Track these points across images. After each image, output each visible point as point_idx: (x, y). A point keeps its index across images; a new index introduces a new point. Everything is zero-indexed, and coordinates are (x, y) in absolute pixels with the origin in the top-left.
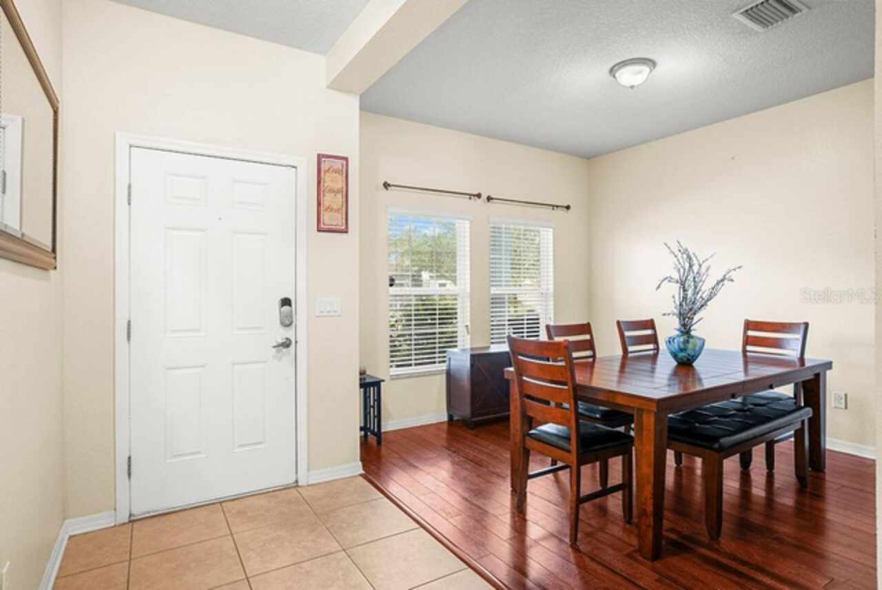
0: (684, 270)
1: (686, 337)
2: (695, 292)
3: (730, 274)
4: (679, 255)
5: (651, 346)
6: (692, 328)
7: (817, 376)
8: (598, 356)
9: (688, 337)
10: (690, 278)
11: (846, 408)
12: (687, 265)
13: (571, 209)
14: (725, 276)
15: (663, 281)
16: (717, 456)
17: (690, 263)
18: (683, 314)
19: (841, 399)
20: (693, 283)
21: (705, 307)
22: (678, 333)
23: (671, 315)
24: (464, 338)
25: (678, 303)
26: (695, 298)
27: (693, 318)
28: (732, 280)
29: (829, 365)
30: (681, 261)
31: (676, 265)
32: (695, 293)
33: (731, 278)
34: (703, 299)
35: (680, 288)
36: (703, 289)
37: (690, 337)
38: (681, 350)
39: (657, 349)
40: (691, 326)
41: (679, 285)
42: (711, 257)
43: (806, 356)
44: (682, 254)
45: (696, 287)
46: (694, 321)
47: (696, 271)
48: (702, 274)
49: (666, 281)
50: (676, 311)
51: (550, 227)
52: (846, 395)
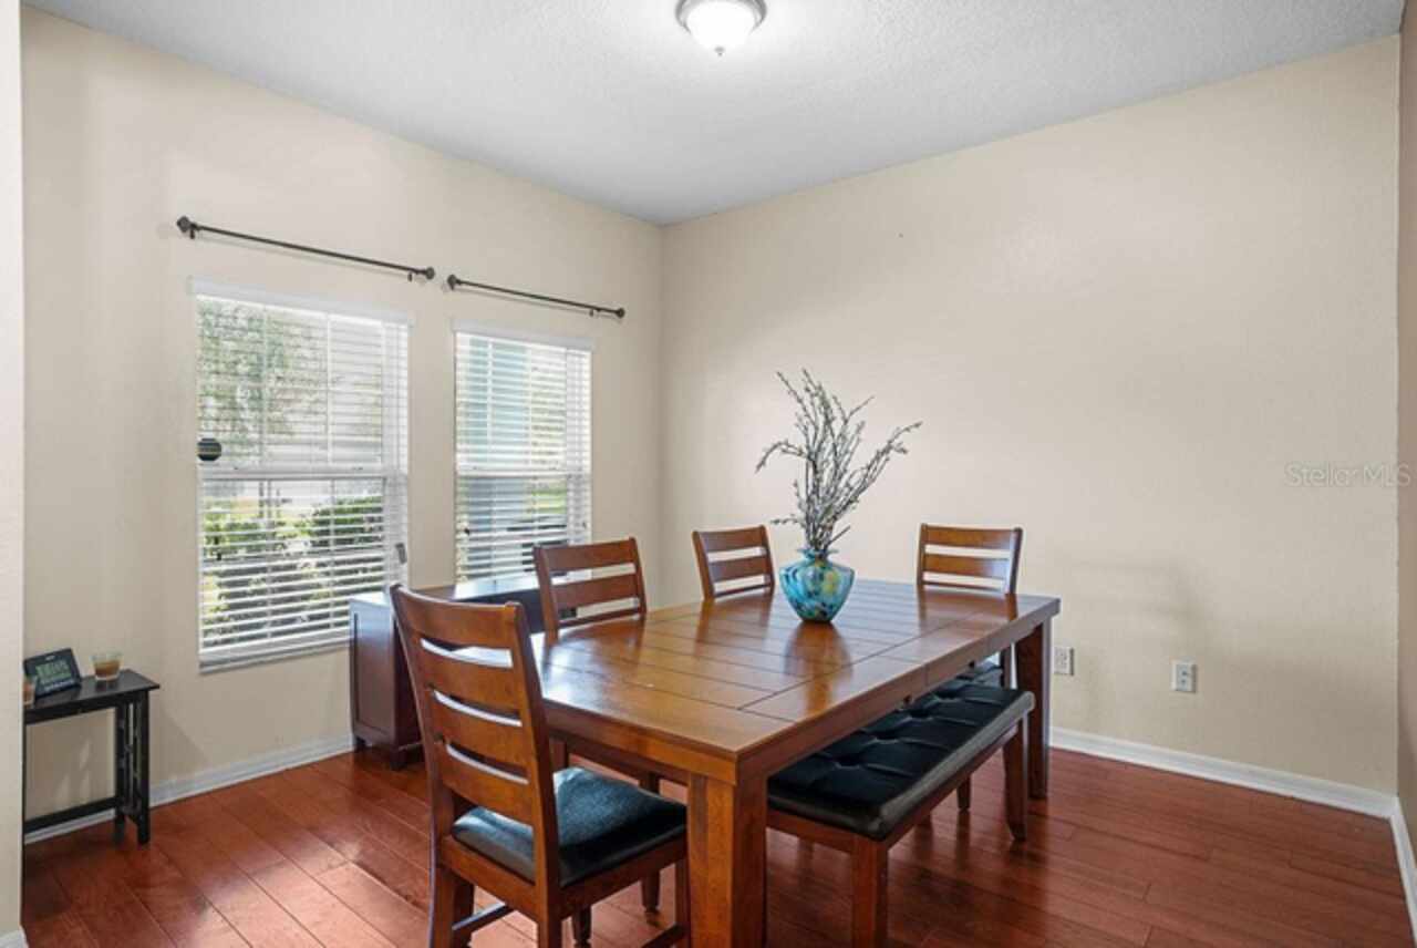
0: (817, 428)
1: (817, 567)
2: (836, 473)
3: (901, 438)
4: (806, 397)
5: (760, 579)
6: (830, 547)
7: (1039, 629)
8: (651, 607)
9: (823, 568)
10: (828, 446)
11: (1072, 673)
12: (821, 420)
13: (626, 315)
14: (890, 442)
15: (771, 450)
16: (874, 847)
17: (826, 417)
18: (813, 520)
19: (1065, 658)
20: (831, 457)
21: (854, 504)
22: (803, 558)
23: (789, 524)
24: (398, 571)
25: (804, 496)
26: (836, 488)
27: (831, 528)
28: (904, 451)
29: (1054, 606)
30: (810, 409)
31: (800, 420)
32: (837, 475)
33: (902, 446)
34: (851, 489)
35: (807, 465)
36: (851, 468)
37: (827, 566)
38: (810, 595)
39: (771, 584)
40: (830, 542)
41: (803, 460)
42: (866, 403)
43: (1019, 591)
44: (812, 396)
45: (837, 466)
46: (834, 534)
47: (837, 433)
48: (849, 437)
49: (777, 451)
50: (800, 514)
51: (585, 349)
52: (1072, 652)
